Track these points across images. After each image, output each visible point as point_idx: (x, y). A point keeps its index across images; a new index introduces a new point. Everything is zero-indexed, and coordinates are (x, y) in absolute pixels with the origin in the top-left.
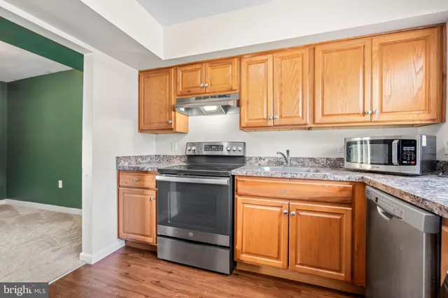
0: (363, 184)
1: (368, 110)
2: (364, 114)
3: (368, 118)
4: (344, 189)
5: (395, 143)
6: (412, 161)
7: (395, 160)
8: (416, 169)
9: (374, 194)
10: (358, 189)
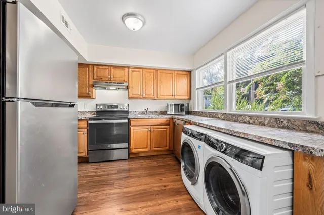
0: (172, 118)
1: (173, 94)
3: (173, 97)
4: (167, 120)
5: (180, 106)
6: (184, 111)
7: (180, 111)
8: (184, 113)
9: (175, 120)
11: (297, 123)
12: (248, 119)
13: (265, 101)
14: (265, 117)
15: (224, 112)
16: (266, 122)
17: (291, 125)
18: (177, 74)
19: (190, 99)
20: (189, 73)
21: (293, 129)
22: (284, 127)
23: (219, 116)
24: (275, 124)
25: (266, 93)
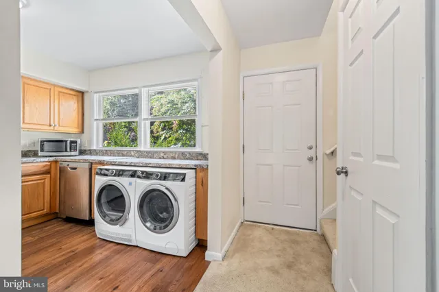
0: (56, 162)
1: (52, 123)
2: (50, 125)
3: (52, 128)
4: (44, 166)
5: (69, 142)
6: (75, 150)
7: (68, 150)
8: (77, 153)
9: (65, 164)
10: (53, 166)
11: (194, 155)
12: (162, 155)
13: (162, 138)
14: (175, 152)
15: (138, 150)
16: (177, 156)
17: (192, 156)
18: (59, 92)
19: (83, 132)
20: (80, 95)
21: (192, 159)
22: (187, 159)
23: (133, 154)
24: (182, 157)
25: (163, 129)
